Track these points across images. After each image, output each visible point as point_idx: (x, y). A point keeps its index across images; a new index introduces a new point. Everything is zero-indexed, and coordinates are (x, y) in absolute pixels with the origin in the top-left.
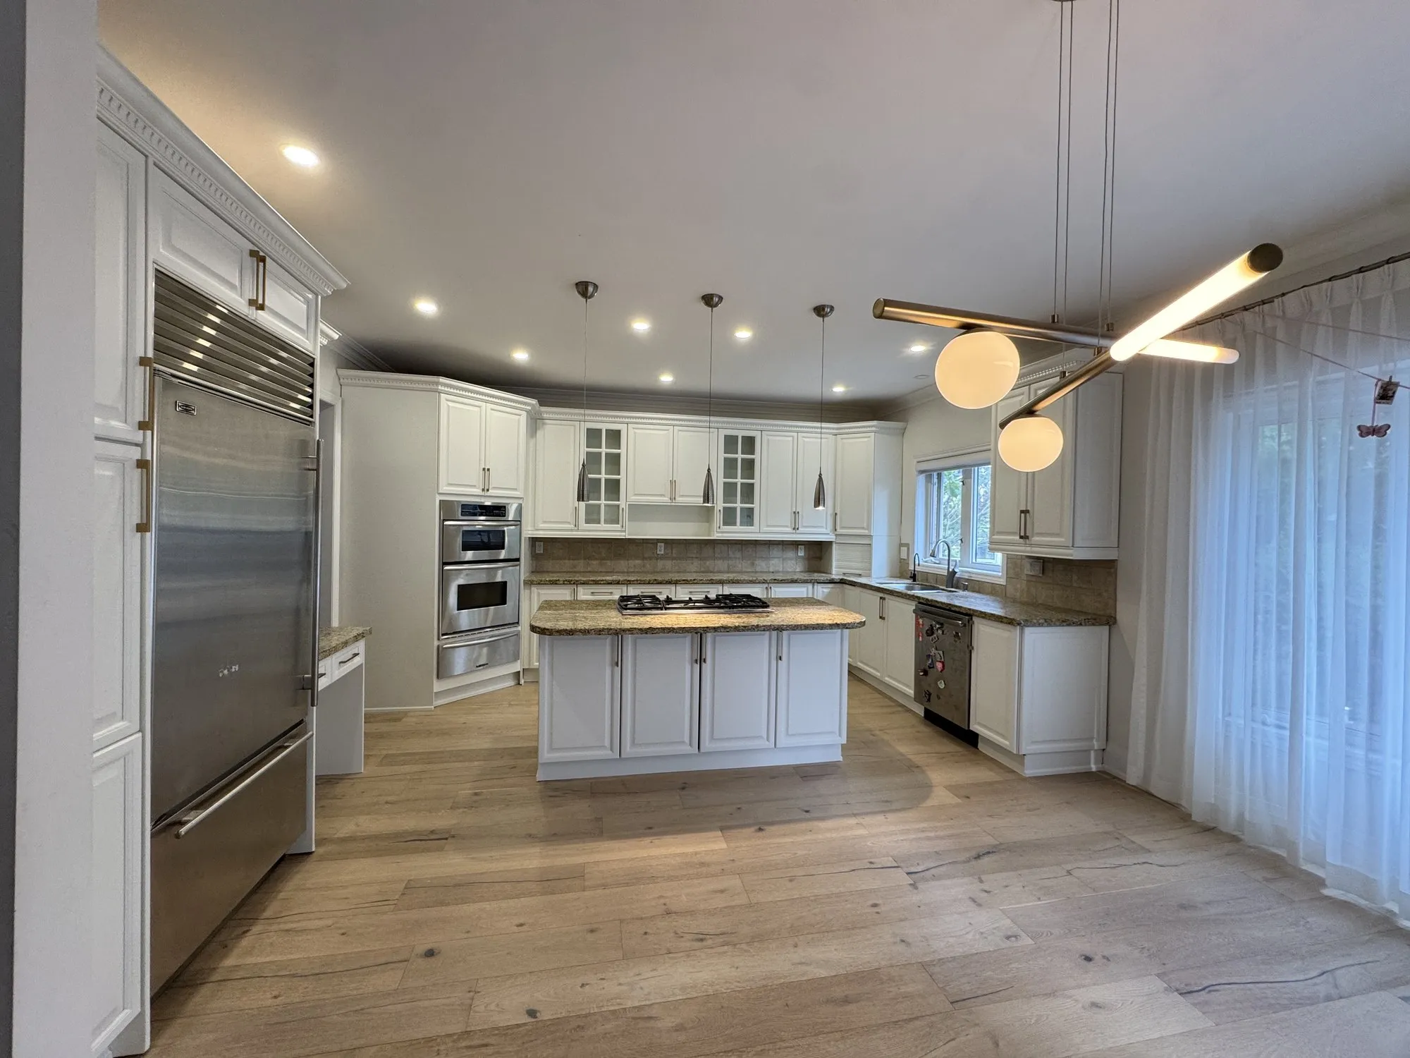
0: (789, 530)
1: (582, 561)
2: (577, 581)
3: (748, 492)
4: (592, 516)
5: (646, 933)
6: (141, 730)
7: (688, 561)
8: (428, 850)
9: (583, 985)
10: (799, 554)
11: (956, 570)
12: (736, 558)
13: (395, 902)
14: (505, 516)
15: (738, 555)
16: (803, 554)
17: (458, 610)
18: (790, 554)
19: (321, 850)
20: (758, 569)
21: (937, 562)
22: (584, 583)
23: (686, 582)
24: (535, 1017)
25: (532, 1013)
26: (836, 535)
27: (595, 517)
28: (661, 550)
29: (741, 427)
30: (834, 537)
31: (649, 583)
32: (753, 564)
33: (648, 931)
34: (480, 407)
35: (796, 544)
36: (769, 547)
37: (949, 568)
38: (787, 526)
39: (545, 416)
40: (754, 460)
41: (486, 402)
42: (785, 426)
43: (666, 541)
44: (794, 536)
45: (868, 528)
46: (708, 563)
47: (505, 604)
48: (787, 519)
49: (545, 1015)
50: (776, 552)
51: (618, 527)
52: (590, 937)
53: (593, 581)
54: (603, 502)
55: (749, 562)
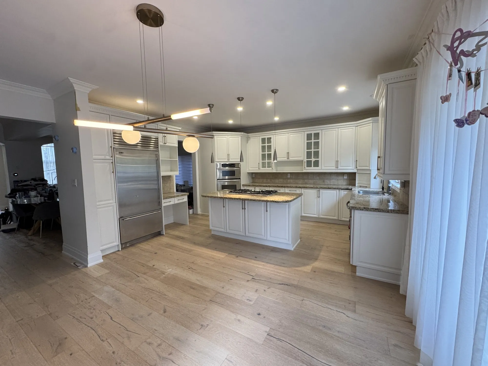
0: (334, 168)
1: (265, 180)
2: (255, 185)
3: (317, 154)
4: (264, 166)
6: (116, 203)
7: (298, 180)
10: (345, 178)
12: (317, 179)
14: (235, 167)
15: (318, 178)
16: (346, 178)
18: (340, 178)
19: (166, 235)
20: (326, 183)
22: (257, 186)
23: (288, 187)
26: (357, 170)
27: (265, 166)
28: (289, 176)
29: (313, 130)
30: (357, 171)
31: (276, 187)
32: (324, 182)
34: (226, 137)
35: (343, 174)
36: (331, 175)
38: (333, 167)
39: (250, 136)
40: (319, 141)
41: (228, 136)
42: (329, 127)
43: (290, 173)
44: (337, 170)
45: (369, 167)
46: (306, 181)
48: (334, 164)
50: (334, 177)
51: (271, 168)
53: (260, 185)
54: (267, 161)
55: (322, 181)
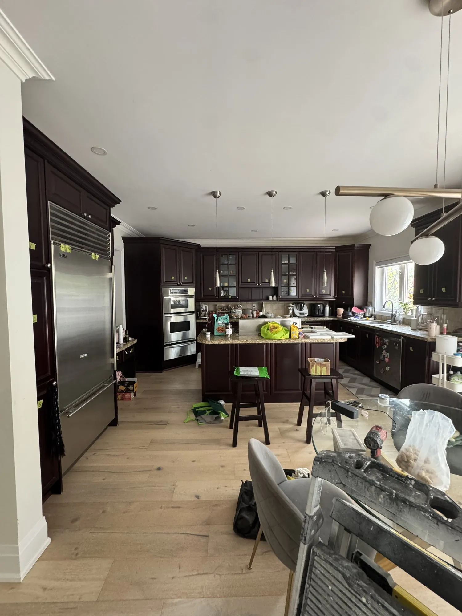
3: (293, 280)
5: (245, 470)
8: (159, 428)
9: (218, 488)
11: (396, 314)
13: (147, 448)
14: (188, 294)
17: (171, 333)
19: (121, 425)
21: (387, 310)
24: (199, 499)
25: (198, 497)
26: (336, 299)
33: (246, 469)
34: (176, 249)
37: (392, 313)
38: (312, 295)
41: (179, 247)
44: (315, 299)
45: (352, 295)
47: (189, 330)
48: (312, 292)
49: (203, 498)
51: (236, 297)
52: (221, 469)
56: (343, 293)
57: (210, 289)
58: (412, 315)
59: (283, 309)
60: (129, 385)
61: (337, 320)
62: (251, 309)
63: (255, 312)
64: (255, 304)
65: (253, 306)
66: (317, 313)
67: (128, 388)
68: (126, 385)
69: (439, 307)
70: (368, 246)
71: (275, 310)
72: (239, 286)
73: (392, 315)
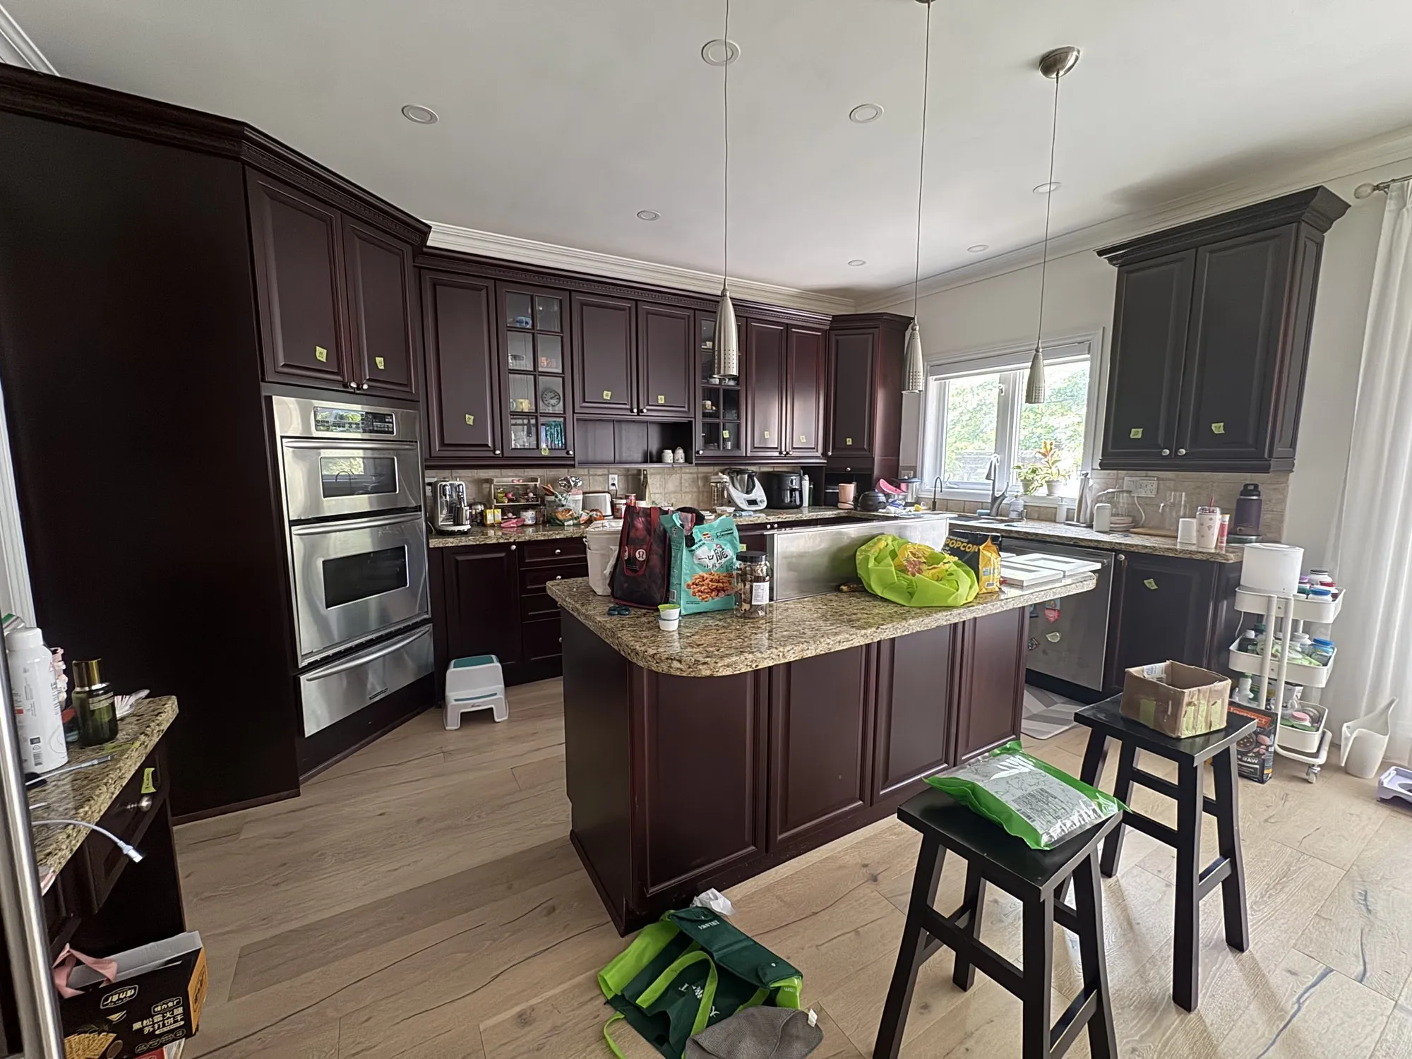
0: (778, 453)
14: (392, 433)
26: (828, 459)
30: (826, 461)
37: (993, 493)
38: (775, 448)
44: (785, 461)
45: (870, 448)
56: (848, 443)
57: (470, 419)
58: (1048, 495)
59: (695, 490)
60: (139, 1009)
61: (844, 515)
62: (609, 493)
63: (624, 501)
64: (616, 476)
65: (611, 482)
66: (788, 500)
67: (137, 1026)
68: (115, 1017)
69: (1144, 473)
70: (907, 321)
71: (675, 492)
72: (574, 412)
73: (995, 499)
